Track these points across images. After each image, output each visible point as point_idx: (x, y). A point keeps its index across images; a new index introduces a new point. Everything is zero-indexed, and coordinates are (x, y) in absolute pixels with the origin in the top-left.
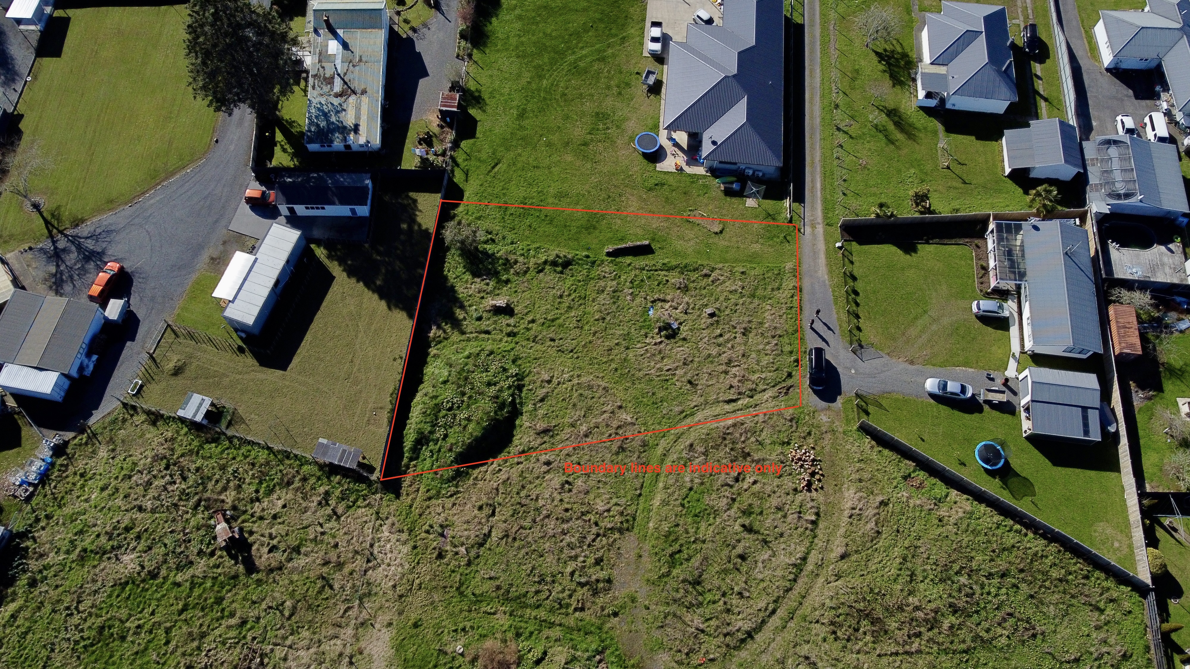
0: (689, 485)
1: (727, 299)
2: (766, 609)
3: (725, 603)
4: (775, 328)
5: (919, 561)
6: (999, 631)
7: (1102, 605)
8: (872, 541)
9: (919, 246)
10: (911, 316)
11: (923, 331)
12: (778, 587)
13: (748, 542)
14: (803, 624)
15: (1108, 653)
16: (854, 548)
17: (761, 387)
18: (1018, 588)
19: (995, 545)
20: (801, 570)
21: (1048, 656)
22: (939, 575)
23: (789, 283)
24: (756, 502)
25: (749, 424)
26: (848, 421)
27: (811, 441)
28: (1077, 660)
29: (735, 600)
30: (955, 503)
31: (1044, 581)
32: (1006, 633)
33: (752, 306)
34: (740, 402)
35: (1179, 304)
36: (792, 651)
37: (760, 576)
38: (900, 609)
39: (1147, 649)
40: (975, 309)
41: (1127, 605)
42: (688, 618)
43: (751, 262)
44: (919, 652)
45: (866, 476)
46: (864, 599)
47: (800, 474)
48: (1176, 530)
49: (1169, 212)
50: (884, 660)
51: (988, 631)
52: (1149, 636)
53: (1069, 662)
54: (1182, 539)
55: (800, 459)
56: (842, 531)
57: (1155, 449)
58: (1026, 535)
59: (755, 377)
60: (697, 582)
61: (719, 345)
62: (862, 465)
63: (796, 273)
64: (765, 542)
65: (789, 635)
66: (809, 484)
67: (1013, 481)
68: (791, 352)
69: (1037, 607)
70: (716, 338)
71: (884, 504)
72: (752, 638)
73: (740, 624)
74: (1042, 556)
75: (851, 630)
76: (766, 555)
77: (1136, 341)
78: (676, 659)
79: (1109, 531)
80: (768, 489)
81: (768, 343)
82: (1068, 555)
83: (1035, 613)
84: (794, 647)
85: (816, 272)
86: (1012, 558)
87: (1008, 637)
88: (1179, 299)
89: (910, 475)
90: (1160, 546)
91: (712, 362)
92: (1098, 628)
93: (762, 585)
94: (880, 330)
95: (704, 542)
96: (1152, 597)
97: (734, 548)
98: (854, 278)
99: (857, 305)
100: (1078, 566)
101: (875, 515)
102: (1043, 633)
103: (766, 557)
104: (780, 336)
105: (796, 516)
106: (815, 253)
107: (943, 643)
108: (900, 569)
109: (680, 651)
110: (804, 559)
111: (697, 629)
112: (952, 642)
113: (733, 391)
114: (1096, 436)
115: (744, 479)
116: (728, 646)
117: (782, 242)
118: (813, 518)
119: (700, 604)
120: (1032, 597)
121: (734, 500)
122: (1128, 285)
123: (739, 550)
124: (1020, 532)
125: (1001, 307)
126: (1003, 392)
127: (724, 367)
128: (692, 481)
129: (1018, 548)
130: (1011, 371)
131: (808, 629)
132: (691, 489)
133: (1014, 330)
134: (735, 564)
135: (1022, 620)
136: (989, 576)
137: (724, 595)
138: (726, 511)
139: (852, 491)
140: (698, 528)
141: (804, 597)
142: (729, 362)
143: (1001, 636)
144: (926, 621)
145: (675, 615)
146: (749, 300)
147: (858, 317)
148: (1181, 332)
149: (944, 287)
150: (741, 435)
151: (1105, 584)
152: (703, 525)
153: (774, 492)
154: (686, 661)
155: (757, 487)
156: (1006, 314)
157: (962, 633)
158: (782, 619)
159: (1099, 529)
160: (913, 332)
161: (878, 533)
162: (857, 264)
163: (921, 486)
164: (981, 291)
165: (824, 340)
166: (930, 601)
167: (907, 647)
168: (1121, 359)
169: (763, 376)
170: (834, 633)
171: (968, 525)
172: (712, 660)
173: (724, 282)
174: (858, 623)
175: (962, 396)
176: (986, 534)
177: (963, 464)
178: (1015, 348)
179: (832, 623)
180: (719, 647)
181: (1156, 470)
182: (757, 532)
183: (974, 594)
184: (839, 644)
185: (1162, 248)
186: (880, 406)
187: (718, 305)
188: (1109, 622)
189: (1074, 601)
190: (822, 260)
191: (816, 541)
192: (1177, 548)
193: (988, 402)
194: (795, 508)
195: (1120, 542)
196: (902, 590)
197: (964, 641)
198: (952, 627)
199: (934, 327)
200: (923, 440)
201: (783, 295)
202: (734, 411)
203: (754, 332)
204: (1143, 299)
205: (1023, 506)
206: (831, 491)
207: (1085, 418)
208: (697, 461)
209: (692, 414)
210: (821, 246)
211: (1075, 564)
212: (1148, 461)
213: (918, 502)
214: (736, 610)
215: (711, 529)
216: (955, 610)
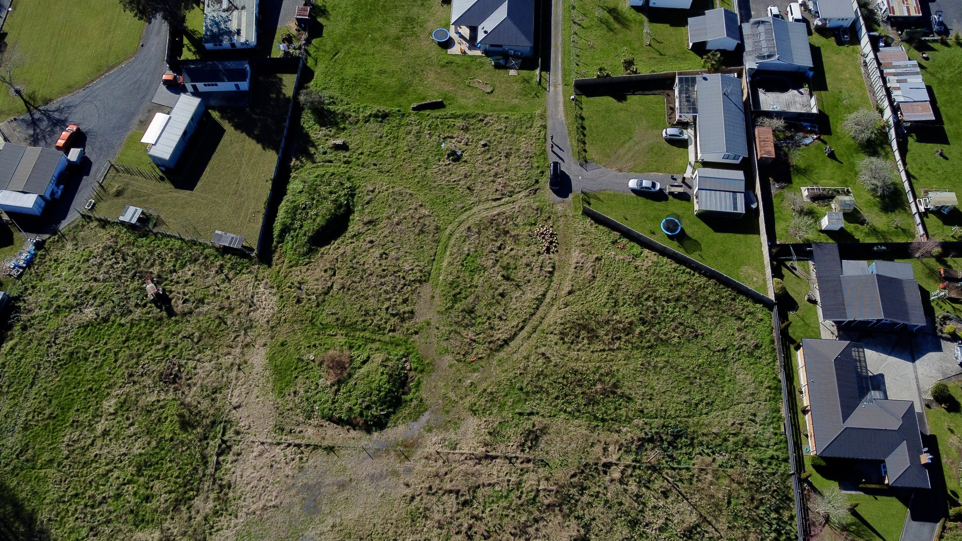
0: (467, 252)
1: (495, 135)
2: (517, 326)
3: (490, 324)
4: (528, 152)
5: (620, 293)
6: (673, 334)
7: (743, 316)
8: (590, 282)
9: (628, 97)
10: (621, 141)
11: (629, 151)
12: (525, 313)
13: (506, 286)
14: (542, 335)
15: (746, 345)
16: (578, 287)
17: (517, 190)
18: (687, 308)
19: (672, 282)
20: (542, 302)
21: (705, 348)
22: (634, 302)
23: (538, 123)
24: (512, 262)
25: (508, 213)
26: (576, 209)
27: (550, 223)
28: (724, 350)
29: (497, 322)
30: (647, 257)
31: (706, 303)
32: (677, 335)
33: (513, 139)
34: (503, 200)
35: (806, 127)
36: (534, 351)
37: (514, 307)
38: (607, 322)
39: (772, 342)
40: (664, 135)
41: (760, 316)
42: (464, 333)
43: (512, 111)
44: (619, 348)
45: (586, 242)
46: (583, 318)
47: (542, 243)
48: (795, 269)
49: (800, 67)
50: (596, 354)
51: (665, 334)
52: (774, 334)
53: (719, 351)
54: (799, 274)
55: (542, 234)
56: (570, 277)
57: (784, 220)
58: (694, 275)
59: (513, 184)
60: (471, 311)
61: (489, 164)
62: (584, 236)
63: (543, 117)
64: (518, 286)
65: (532, 341)
66: (548, 250)
67: (687, 243)
68: (538, 167)
69: (699, 319)
70: (487, 160)
71: (598, 259)
72: (508, 344)
73: (500, 335)
74: (704, 287)
75: (573, 337)
76: (518, 293)
77: (772, 149)
78: (457, 358)
79: (750, 271)
80: (520, 253)
81: (523, 162)
82: (722, 286)
83: (697, 322)
84: (536, 348)
85: (556, 115)
86: (684, 290)
87: (679, 337)
88: (805, 124)
89: (616, 241)
90: (784, 279)
91: (484, 175)
92: (739, 330)
93: (515, 312)
94: (599, 151)
95: (476, 287)
96: (776, 308)
97: (497, 289)
98: (583, 119)
99: (584, 135)
100: (727, 292)
101: (592, 266)
102: (702, 334)
103: (518, 295)
104: (531, 157)
105: (539, 269)
106: (556, 104)
107: (635, 343)
108: (608, 299)
109: (459, 353)
110: (544, 295)
111: (471, 340)
112: (641, 342)
113: (498, 193)
114: (741, 209)
115: (505, 248)
116: (491, 349)
117: (533, 97)
118: (551, 269)
119: (473, 325)
120: (696, 312)
121: (497, 261)
122: (769, 115)
123: (500, 290)
124: (689, 273)
125: (682, 133)
126: (681, 186)
127: (492, 178)
128: (469, 250)
129: (688, 283)
130: (688, 174)
131: (545, 338)
132: (468, 255)
133: (691, 148)
134: (497, 300)
135: (689, 327)
136: (668, 301)
137: (489, 318)
138: (491, 268)
139: (577, 253)
140: (472, 279)
141: (543, 318)
142: (496, 175)
143: (674, 337)
144: (624, 329)
145: (456, 332)
146: (510, 135)
147: (584, 143)
148: (806, 145)
149: (644, 122)
150: (503, 220)
151: (746, 303)
152: (476, 277)
153: (525, 255)
154: (463, 360)
155: (513, 253)
156: (685, 137)
157: (648, 337)
158: (528, 332)
159: (744, 270)
160: (622, 151)
161: (594, 277)
162: (585, 110)
163: (624, 248)
164: (669, 123)
165: (561, 158)
166: (627, 318)
167: (611, 346)
168: (762, 161)
169: (519, 183)
170: (562, 339)
171: (655, 270)
172: (481, 358)
173: (493, 124)
174: (579, 332)
175: (653, 190)
176: (666, 276)
177: (654, 233)
178: (692, 159)
179: (561, 333)
180: (486, 350)
181: (784, 232)
182: (513, 280)
183: (657, 312)
184: (566, 346)
185: (795, 92)
186: (598, 199)
187: (489, 139)
188: (747, 326)
189: (724, 314)
190: (561, 108)
191: (552, 284)
192: (795, 280)
193: (671, 193)
194: (539, 264)
195: (757, 277)
196: (609, 312)
197: (649, 341)
198: (641, 332)
199: (637, 148)
200: (627, 219)
201: (534, 131)
202: (499, 206)
203: (513, 155)
204: (779, 123)
205: (694, 257)
206: (563, 253)
207: (735, 199)
208: (473, 237)
209: (470, 209)
210: (561, 99)
211: (727, 291)
212: (779, 227)
213: (621, 257)
214: (497, 328)
215: (482, 279)
216: (643, 322)
